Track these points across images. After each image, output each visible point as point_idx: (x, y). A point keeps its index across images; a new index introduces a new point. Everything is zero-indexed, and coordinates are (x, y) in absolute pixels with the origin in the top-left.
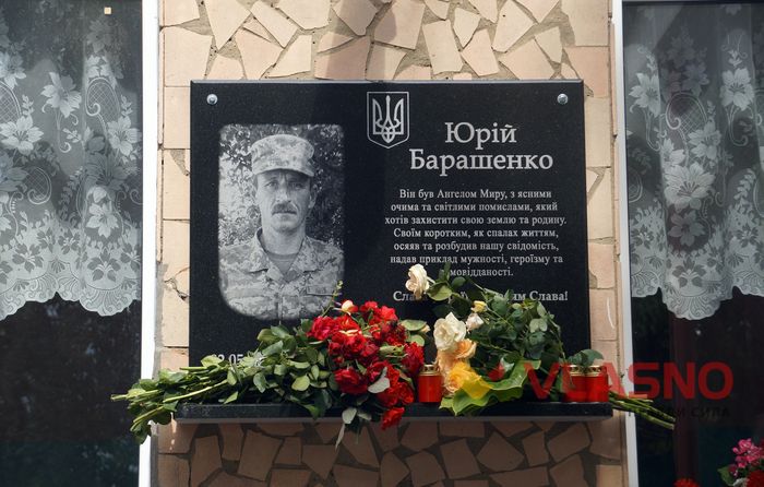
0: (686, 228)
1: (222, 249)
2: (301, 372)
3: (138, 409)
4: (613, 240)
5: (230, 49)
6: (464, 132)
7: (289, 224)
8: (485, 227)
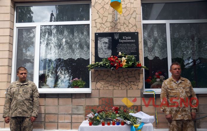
0: (150, 50)
1: (98, 51)
2: (107, 63)
3: (89, 68)
4: (142, 49)
5: (99, 29)
6: (125, 38)
7: (106, 48)
8: (127, 48)
